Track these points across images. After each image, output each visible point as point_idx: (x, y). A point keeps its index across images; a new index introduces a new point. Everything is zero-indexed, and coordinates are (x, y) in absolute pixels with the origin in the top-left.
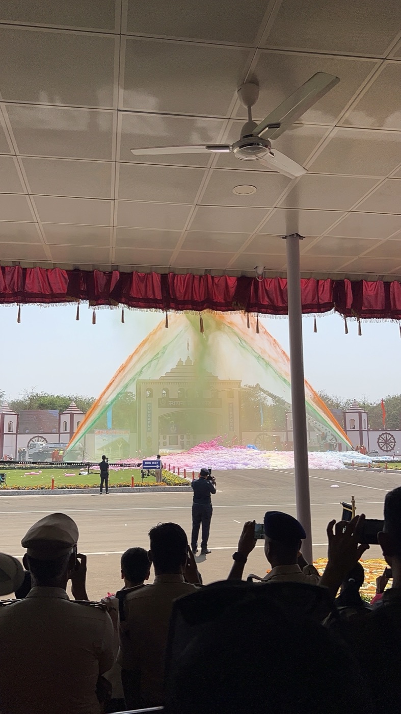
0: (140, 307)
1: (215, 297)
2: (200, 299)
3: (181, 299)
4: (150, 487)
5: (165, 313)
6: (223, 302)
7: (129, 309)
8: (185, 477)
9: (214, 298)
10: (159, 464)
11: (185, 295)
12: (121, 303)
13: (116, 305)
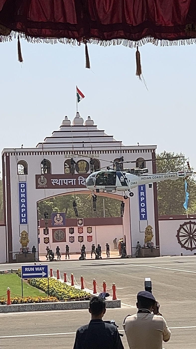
0: (44, 36)
1: (158, 18)
2: (136, 23)
3: (106, 24)
4: (34, 304)
5: (83, 45)
6: (171, 25)
7: (28, 40)
8: (83, 288)
9: (156, 20)
10: (46, 271)
11: (112, 17)
12: (15, 30)
13: (7, 34)
